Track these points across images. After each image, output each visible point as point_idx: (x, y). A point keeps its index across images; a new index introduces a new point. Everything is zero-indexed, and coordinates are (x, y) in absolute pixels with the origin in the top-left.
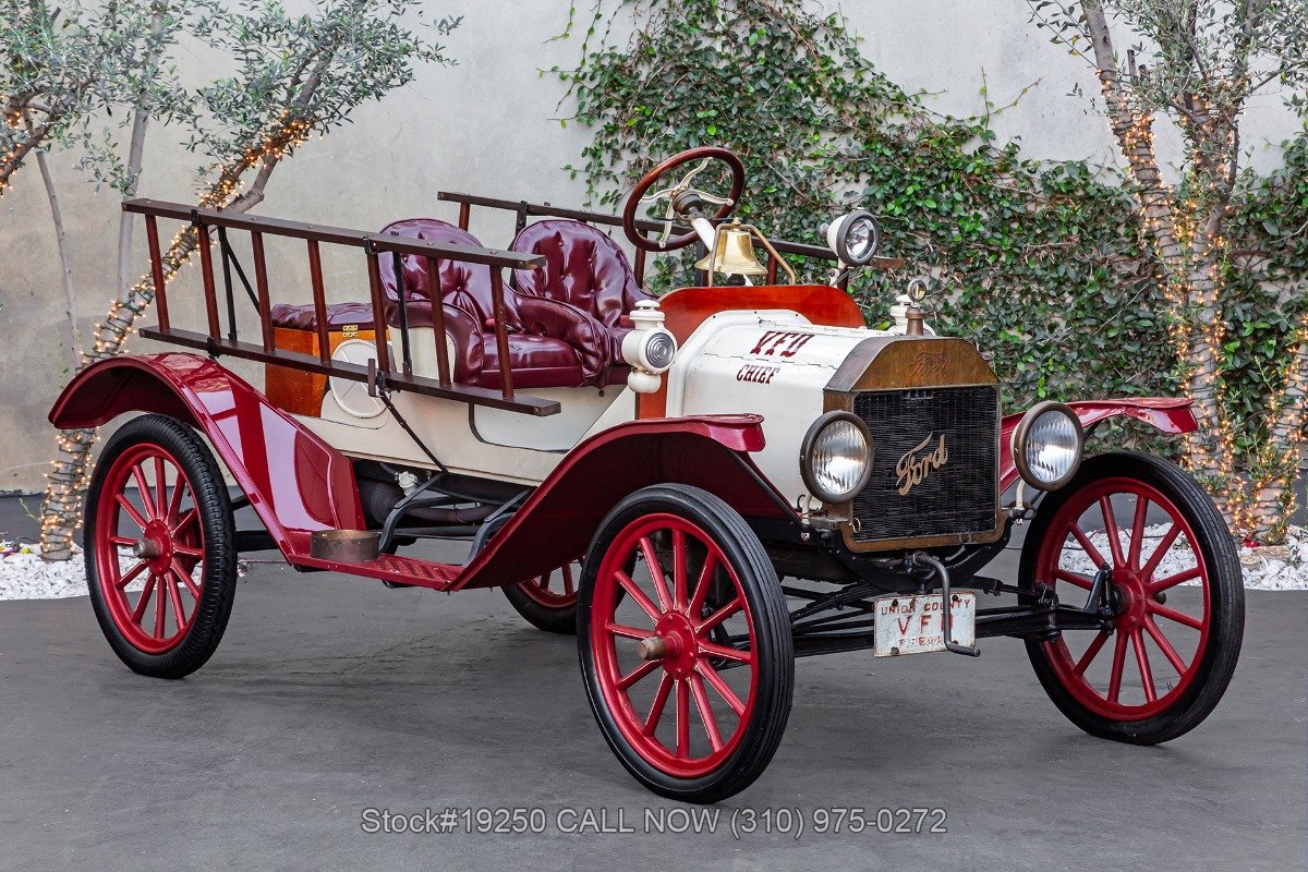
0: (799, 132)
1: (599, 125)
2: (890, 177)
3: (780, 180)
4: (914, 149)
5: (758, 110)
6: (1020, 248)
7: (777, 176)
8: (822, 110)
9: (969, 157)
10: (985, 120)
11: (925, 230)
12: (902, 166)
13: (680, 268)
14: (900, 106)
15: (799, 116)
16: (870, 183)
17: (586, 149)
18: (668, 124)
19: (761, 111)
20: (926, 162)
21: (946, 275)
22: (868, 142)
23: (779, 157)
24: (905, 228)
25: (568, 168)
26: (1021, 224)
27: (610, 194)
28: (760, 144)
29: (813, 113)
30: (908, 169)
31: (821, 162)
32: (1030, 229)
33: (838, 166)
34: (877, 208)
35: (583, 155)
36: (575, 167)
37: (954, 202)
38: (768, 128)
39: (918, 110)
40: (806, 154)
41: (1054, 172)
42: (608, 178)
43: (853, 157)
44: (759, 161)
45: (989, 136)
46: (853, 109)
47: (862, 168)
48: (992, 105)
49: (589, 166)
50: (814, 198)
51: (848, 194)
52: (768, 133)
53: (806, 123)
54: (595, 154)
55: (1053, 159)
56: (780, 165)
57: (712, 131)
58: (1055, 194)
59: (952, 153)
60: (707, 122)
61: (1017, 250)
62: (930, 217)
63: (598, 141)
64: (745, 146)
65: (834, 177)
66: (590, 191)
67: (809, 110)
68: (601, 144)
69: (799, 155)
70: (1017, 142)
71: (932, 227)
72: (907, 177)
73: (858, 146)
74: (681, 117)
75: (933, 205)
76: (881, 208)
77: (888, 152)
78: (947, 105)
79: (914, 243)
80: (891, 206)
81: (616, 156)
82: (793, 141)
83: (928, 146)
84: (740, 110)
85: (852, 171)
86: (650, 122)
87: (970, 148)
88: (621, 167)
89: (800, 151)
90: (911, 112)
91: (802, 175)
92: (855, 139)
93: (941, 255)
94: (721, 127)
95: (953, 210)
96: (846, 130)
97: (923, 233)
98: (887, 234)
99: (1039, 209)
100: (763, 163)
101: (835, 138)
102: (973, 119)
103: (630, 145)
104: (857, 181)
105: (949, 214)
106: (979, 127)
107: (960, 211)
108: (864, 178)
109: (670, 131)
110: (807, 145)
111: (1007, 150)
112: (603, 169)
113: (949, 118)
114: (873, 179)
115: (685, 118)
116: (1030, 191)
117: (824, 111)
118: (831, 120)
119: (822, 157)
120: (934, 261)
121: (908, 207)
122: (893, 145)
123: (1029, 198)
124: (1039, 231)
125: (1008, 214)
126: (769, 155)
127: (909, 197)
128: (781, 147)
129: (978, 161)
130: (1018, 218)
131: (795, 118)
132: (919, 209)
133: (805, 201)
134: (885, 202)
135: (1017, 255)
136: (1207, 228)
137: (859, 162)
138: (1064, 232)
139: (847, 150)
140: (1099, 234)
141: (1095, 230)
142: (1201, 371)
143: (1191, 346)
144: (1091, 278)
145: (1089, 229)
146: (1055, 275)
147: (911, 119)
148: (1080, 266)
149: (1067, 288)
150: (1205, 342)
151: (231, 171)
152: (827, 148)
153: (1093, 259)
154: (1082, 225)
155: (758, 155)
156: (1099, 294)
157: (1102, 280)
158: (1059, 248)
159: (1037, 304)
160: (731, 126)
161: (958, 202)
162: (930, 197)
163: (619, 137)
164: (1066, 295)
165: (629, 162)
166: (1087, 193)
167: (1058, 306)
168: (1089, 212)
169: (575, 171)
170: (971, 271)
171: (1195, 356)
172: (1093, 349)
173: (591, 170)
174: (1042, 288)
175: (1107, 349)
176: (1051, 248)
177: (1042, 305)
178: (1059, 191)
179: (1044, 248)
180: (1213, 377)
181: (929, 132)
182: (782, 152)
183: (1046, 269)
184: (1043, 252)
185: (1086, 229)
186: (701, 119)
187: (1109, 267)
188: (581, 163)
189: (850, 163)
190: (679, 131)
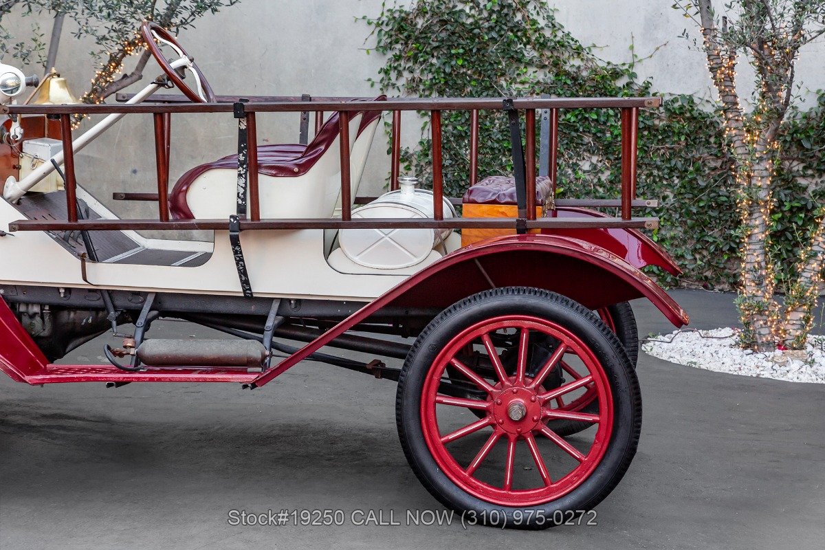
0: (515, 66)
1: (390, 54)
3: (500, 95)
4: (585, 81)
5: (489, 51)
6: (648, 147)
7: (499, 93)
8: (530, 53)
9: (620, 88)
10: (631, 66)
11: (589, 132)
12: (577, 91)
14: (579, 54)
15: (515, 56)
17: (381, 69)
18: (433, 56)
19: (492, 52)
20: (593, 89)
21: (601, 161)
22: (557, 75)
23: (501, 81)
24: (577, 131)
25: (369, 80)
26: (650, 132)
28: (489, 72)
29: (524, 55)
30: (581, 94)
31: (527, 86)
32: (655, 136)
33: (537, 89)
34: (560, 117)
35: (379, 73)
36: (374, 80)
37: (608, 116)
38: (495, 63)
39: (590, 56)
40: (518, 80)
41: (672, 101)
42: (394, 88)
43: (547, 84)
44: (488, 83)
45: (633, 75)
46: (549, 54)
47: (552, 91)
48: (636, 56)
49: (382, 79)
52: (495, 66)
53: (519, 61)
54: (386, 72)
55: (672, 92)
56: (502, 86)
57: (460, 62)
58: (672, 114)
59: (609, 85)
60: (457, 56)
61: (646, 148)
62: (593, 125)
63: (389, 64)
64: (480, 73)
65: (535, 96)
67: (522, 52)
68: (390, 66)
69: (513, 81)
70: (650, 80)
71: (593, 130)
73: (550, 77)
74: (441, 52)
75: (595, 117)
77: (569, 82)
78: (608, 55)
79: (582, 140)
80: (569, 116)
81: (400, 74)
82: (510, 72)
83: (594, 80)
84: (479, 50)
85: (546, 93)
86: (421, 54)
87: (620, 83)
88: (402, 82)
89: (514, 78)
90: (585, 58)
91: (515, 93)
92: (549, 72)
93: (598, 149)
94: (466, 60)
95: (607, 120)
96: (543, 67)
97: (587, 134)
98: (566, 133)
99: (661, 124)
100: (491, 84)
101: (536, 71)
102: (624, 64)
103: (409, 68)
105: (605, 123)
106: (627, 70)
107: (612, 121)
109: (434, 61)
110: (518, 75)
111: (644, 85)
112: (391, 82)
113: (609, 63)
115: (444, 53)
116: (656, 112)
117: (531, 53)
118: (535, 60)
119: (528, 83)
120: (594, 152)
121: (580, 117)
122: (573, 78)
123: (655, 116)
124: (660, 137)
125: (641, 125)
126: (494, 79)
127: (581, 111)
128: (503, 75)
129: (626, 91)
130: (648, 128)
131: (512, 57)
132: (586, 119)
134: (565, 114)
135: (646, 152)
136: (767, 135)
137: (550, 87)
138: (676, 139)
139: (543, 79)
140: (698, 141)
141: (696, 138)
142: (756, 231)
143: (750, 214)
144: (691, 169)
145: (692, 138)
146: (668, 165)
147: (585, 62)
148: (685, 161)
149: (676, 174)
150: (760, 212)
151: (116, 56)
152: (531, 77)
153: (693, 157)
154: (688, 135)
155: (488, 79)
156: (695, 179)
157: (698, 170)
158: (672, 148)
159: (656, 183)
160: (472, 60)
161: (611, 116)
162: (593, 111)
163: (402, 63)
164: (675, 178)
165: (407, 78)
166: (692, 115)
167: (669, 185)
168: (693, 127)
169: (373, 82)
170: (616, 159)
171: (753, 221)
172: (689, 213)
173: (383, 82)
174: (660, 173)
175: (698, 213)
176: (667, 148)
177: (659, 184)
178: (675, 113)
179: (663, 148)
180: (764, 235)
181: (595, 71)
182: (503, 78)
183: (663, 161)
184: (662, 151)
185: (690, 138)
186: (453, 54)
187: (703, 162)
188: (377, 78)
189: (545, 87)
190: (439, 61)
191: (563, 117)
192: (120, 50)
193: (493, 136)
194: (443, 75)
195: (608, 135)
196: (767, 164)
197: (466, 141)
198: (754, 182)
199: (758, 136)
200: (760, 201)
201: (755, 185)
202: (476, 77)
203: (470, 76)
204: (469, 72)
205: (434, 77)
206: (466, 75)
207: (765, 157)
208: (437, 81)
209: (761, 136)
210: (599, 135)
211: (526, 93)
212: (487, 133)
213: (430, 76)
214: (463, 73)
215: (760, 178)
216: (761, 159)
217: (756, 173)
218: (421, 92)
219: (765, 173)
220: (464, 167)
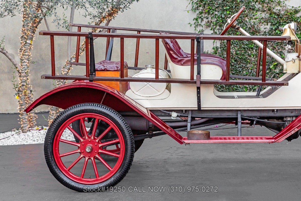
0: (252, 12)
1: (197, 12)
2: (277, 23)
3: (246, 25)
4: (283, 16)
5: (240, 6)
7: (245, 24)
8: (258, 6)
9: (298, 17)
12: (280, 20)
13: (220, 49)
14: (279, 4)
16: (271, 25)
18: (216, 11)
20: (287, 19)
22: (270, 14)
23: (246, 19)
25: (189, 23)
27: (201, 30)
28: (241, 16)
30: (282, 21)
31: (257, 20)
33: (262, 21)
34: (273, 32)
35: (193, 20)
36: (191, 23)
39: (284, 5)
40: (254, 18)
42: (200, 26)
43: (266, 18)
44: (241, 20)
46: (266, 5)
47: (269, 21)
49: (195, 23)
50: (256, 30)
51: (265, 28)
52: (243, 13)
53: (253, 9)
54: (197, 19)
56: (246, 21)
57: (228, 12)
59: (294, 16)
60: (227, 10)
65: (261, 24)
66: (195, 29)
67: (254, 6)
68: (198, 17)
69: (251, 18)
72: (281, 23)
73: (268, 15)
74: (219, 9)
77: (276, 17)
78: (292, 4)
80: (277, 31)
81: (202, 20)
82: (250, 15)
83: (287, 15)
84: (236, 7)
85: (266, 22)
86: (211, 11)
87: (299, 15)
88: (204, 23)
90: (282, 6)
91: (253, 24)
92: (267, 13)
94: (230, 11)
96: (264, 11)
100: (242, 21)
101: (261, 13)
102: (299, 7)
103: (206, 17)
104: (267, 25)
108: (269, 24)
109: (217, 13)
110: (254, 15)
112: (199, 23)
113: (293, 7)
114: (272, 24)
115: (221, 9)
118: (260, 8)
119: (258, 19)
122: (277, 15)
126: (243, 19)
128: (247, 16)
131: (250, 8)
133: (253, 31)
134: (275, 30)
137: (268, 20)
139: (264, 17)
151: (97, 23)
152: (259, 16)
155: (240, 19)
160: (233, 11)
163: (203, 15)
165: (206, 21)
169: (191, 24)
173: (196, 24)
181: (287, 11)
186: (225, 9)
188: (193, 22)
189: (265, 20)
190: (219, 13)
191: (274, 32)
192: (99, 21)
193: (244, 43)
194: (221, 19)
197: (233, 46)
205: (217, 20)
208: (219, 21)
211: (257, 23)
212: (241, 42)
213: (215, 19)
218: (212, 26)
220: (233, 57)
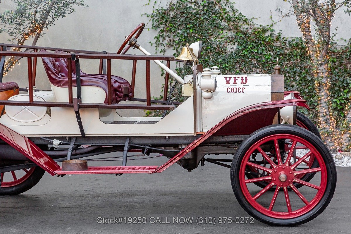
0: (217, 30)
1: (159, 30)
2: (244, 43)
4: (250, 35)
5: (205, 24)
6: (282, 63)
7: (211, 44)
8: (224, 24)
9: (267, 37)
10: (272, 26)
11: (254, 58)
12: (247, 40)
13: (183, 71)
14: (247, 22)
15: (217, 26)
16: (238, 45)
17: (155, 37)
18: (179, 29)
19: (205, 25)
20: (254, 38)
21: (261, 71)
22: (237, 33)
23: (212, 38)
24: (248, 58)
25: (150, 42)
26: (283, 56)
27: (163, 50)
28: (205, 34)
29: (221, 25)
30: (249, 41)
31: (223, 39)
32: (285, 57)
33: (229, 40)
34: (240, 52)
35: (155, 39)
36: (152, 42)
37: (263, 50)
38: (208, 30)
39: (252, 23)
40: (219, 37)
41: (292, 41)
42: (162, 45)
43: (233, 37)
45: (273, 30)
46: (232, 23)
47: (236, 41)
48: (273, 21)
50: (221, 50)
51: (231, 48)
52: (208, 31)
53: (219, 28)
54: (158, 38)
55: (292, 37)
56: (212, 40)
57: (191, 31)
58: (292, 47)
59: (262, 36)
60: (190, 28)
61: (282, 64)
62: (256, 55)
63: (158, 35)
64: (201, 35)
65: (228, 43)
66: (157, 49)
67: (220, 24)
68: (159, 35)
69: (217, 37)
70: (281, 32)
71: (256, 57)
72: (249, 43)
73: (234, 34)
74: (183, 27)
75: (256, 51)
76: (242, 52)
77: (243, 36)
78: (260, 22)
79: (251, 62)
80: (244, 51)
81: (164, 39)
82: (215, 33)
83: (254, 34)
84: (199, 24)
85: (233, 42)
86: (173, 29)
87: (267, 34)
88: (165, 42)
89: (217, 36)
90: (250, 24)
91: (218, 43)
92: (233, 32)
93: (259, 65)
94: (194, 29)
95: (262, 52)
96: (230, 30)
97: (254, 59)
98: (243, 60)
99: (288, 52)
100: (207, 40)
101: (227, 32)
102: (268, 25)
103: (168, 35)
104: (234, 45)
105: (261, 54)
106: (270, 28)
107: (265, 53)
108: (236, 43)
109: (179, 31)
110: (219, 34)
111: (278, 34)
112: (160, 42)
113: (261, 26)
114: (239, 44)
115: (184, 27)
116: (285, 46)
118: (226, 27)
119: (224, 38)
120: (257, 67)
121: (249, 52)
122: (245, 34)
123: (285, 48)
124: (288, 58)
125: (278, 53)
126: (208, 38)
127: (249, 49)
128: (212, 35)
129: (270, 38)
130: (281, 54)
131: (215, 26)
132: (252, 52)
133: (219, 51)
134: (242, 51)
135: (282, 65)
136: (323, 53)
137: (235, 39)
138: (295, 58)
139: (231, 35)
140: (306, 58)
141: (304, 57)
142: (323, 98)
143: (319, 90)
144: (304, 72)
145: (303, 57)
146: (293, 71)
147: (250, 26)
148: (300, 68)
149: (297, 74)
150: (324, 89)
151: (20, 41)
152: (225, 35)
153: (304, 66)
154: (301, 56)
155: (205, 38)
156: (306, 76)
157: (307, 72)
158: (294, 63)
159: (288, 79)
160: (197, 29)
161: (264, 50)
162: (255, 49)
163: (165, 33)
164: (297, 77)
165: (167, 40)
166: (302, 47)
167: (294, 80)
168: (303, 52)
170: (268, 70)
171: (321, 93)
172: (304, 92)
173: (157, 43)
174: (289, 75)
175: (308, 92)
176: (292, 63)
177: (290, 80)
178: (294, 46)
179: (290, 63)
180: (327, 99)
181: (255, 30)
182: (212, 37)
183: (290, 69)
184: (290, 64)
185: (302, 57)
186: (188, 27)
187: (309, 68)
188: (154, 41)
189: (232, 39)
190: (182, 31)
192: (22, 38)
193: (209, 64)
194: (184, 37)
195: (263, 59)
196: (324, 66)
198: (319, 75)
199: (319, 53)
200: (323, 84)
201: (320, 76)
202: (199, 37)
203: (197, 37)
204: (196, 35)
205: (180, 39)
206: (195, 37)
207: (323, 63)
208: (181, 40)
209: (321, 54)
210: (259, 59)
211: (223, 43)
212: (206, 63)
213: (178, 38)
214: (194, 35)
215: (322, 73)
216: (321, 64)
217: (320, 71)
218: (174, 46)
219: (324, 71)
